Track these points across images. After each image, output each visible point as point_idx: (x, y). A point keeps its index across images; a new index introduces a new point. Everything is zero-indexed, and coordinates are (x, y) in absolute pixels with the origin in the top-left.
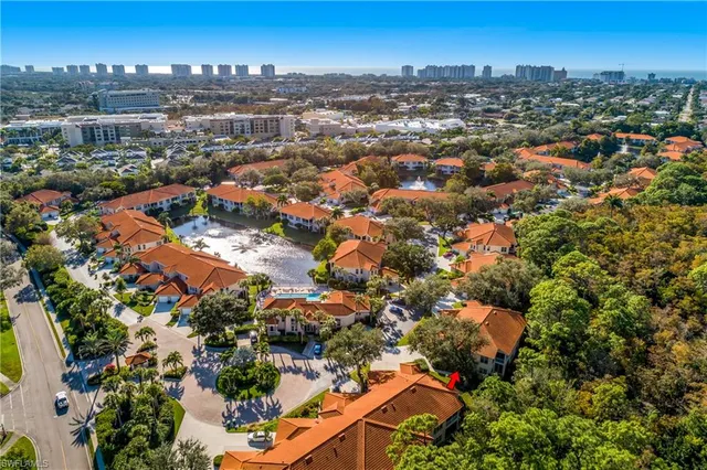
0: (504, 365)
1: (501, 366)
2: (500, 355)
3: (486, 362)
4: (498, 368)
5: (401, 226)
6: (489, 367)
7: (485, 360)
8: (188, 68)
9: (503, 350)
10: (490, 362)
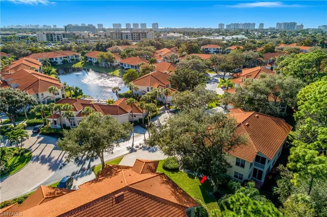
0: (265, 170)
1: (261, 172)
2: (260, 159)
3: (243, 166)
4: (256, 174)
5: (190, 64)
6: (246, 172)
7: (240, 163)
8: (120, 25)
9: (265, 153)
10: (247, 166)
